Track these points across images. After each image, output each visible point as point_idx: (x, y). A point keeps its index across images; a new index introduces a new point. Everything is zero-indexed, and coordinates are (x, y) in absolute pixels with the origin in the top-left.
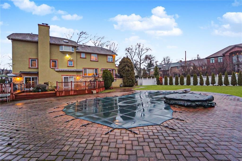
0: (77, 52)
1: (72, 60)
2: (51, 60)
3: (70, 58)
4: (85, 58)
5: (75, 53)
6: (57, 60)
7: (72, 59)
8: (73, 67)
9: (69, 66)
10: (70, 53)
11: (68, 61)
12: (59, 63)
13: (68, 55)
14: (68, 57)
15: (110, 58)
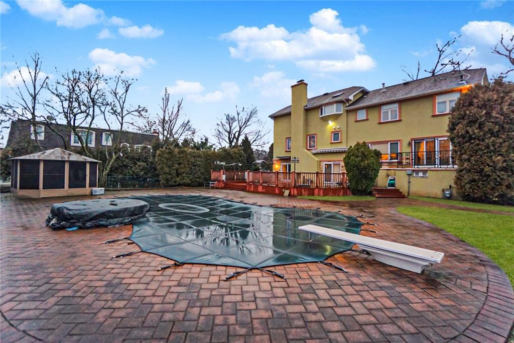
0: (348, 111)
1: (339, 130)
2: (309, 135)
3: (334, 127)
4: (367, 120)
5: (345, 115)
6: (315, 134)
7: (338, 127)
8: (341, 142)
9: (333, 142)
10: (335, 117)
11: (332, 132)
12: (318, 140)
13: (332, 121)
14: (332, 125)
15: (445, 102)
